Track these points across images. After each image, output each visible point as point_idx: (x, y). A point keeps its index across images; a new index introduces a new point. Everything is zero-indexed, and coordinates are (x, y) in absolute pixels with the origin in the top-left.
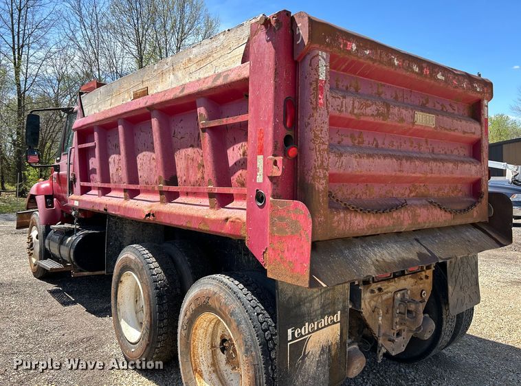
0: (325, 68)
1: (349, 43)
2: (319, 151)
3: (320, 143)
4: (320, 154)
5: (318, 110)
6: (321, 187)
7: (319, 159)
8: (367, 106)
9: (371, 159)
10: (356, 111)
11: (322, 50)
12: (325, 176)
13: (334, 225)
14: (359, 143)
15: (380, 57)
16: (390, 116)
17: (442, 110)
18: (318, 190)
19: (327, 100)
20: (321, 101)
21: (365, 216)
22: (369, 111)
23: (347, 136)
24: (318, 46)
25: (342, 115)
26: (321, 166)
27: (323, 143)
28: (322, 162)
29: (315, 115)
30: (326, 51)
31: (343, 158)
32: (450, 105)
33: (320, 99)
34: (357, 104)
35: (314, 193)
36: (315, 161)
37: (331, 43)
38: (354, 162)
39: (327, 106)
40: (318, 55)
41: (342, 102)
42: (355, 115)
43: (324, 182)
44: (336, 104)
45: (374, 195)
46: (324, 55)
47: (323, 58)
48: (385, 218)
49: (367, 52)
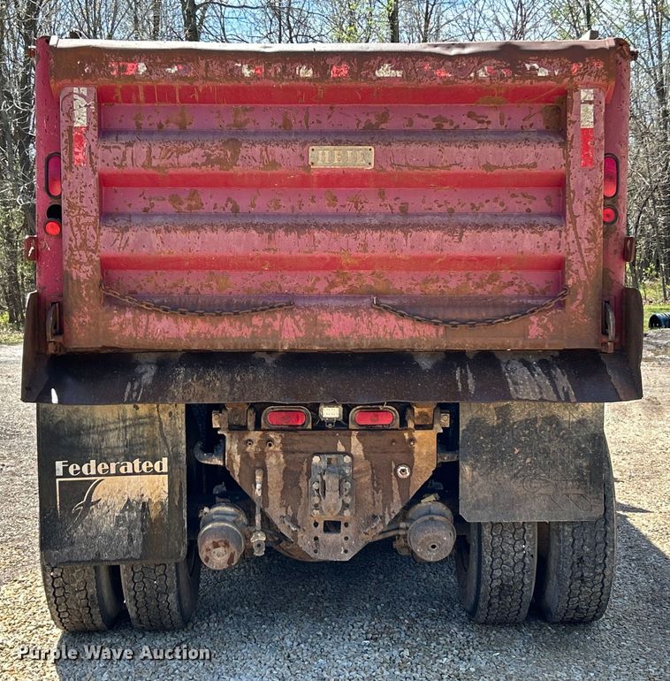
0: (85, 109)
1: (130, 65)
2: (78, 225)
3: (79, 214)
4: (80, 230)
5: (75, 170)
6: (83, 276)
7: (78, 236)
8: (180, 152)
9: (193, 233)
10: (154, 163)
11: (78, 85)
12: (90, 261)
13: (113, 329)
14: (190, 207)
15: (207, 71)
16: (239, 162)
17: (439, 127)
18: (78, 280)
19: (91, 153)
20: (80, 157)
21: (181, 319)
22: (185, 159)
23: (164, 199)
24: (69, 81)
25: (126, 171)
26: (84, 246)
27: (86, 214)
28: (85, 241)
29: (69, 176)
30: (86, 85)
31: (128, 234)
32: (470, 115)
33: (77, 153)
34: (156, 151)
35: (70, 284)
36: (71, 240)
37: (93, 72)
38: (154, 238)
39: (91, 162)
40: (72, 93)
41: (124, 153)
42: (154, 168)
43: (89, 268)
44: (111, 156)
45: (229, 290)
46: (84, 91)
47: (82, 96)
48: (231, 325)
49: (174, 70)
